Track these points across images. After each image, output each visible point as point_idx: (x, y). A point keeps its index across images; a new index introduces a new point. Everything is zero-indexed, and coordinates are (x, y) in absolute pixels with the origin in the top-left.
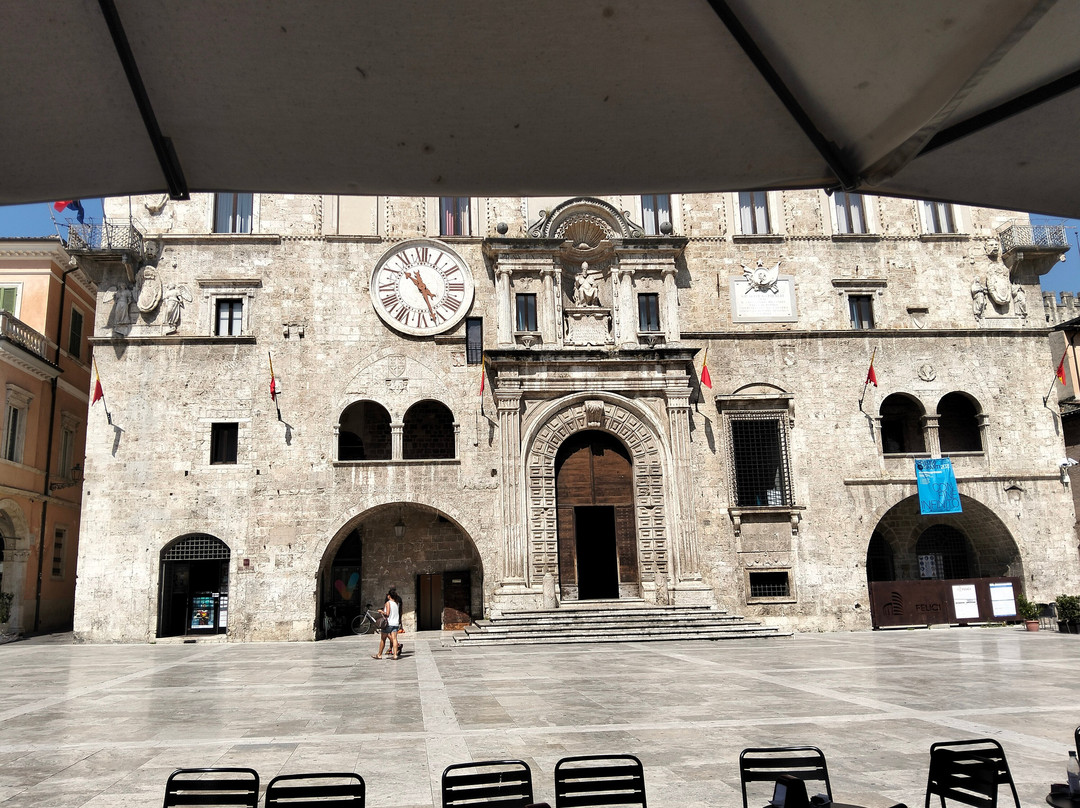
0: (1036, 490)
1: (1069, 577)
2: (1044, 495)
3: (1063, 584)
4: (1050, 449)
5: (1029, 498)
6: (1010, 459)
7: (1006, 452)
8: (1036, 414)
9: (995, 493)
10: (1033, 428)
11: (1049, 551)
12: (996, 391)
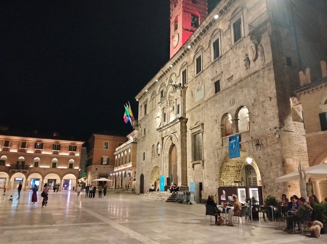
0: (267, 144)
1: (280, 187)
2: (270, 146)
3: (277, 191)
4: (273, 122)
5: (264, 148)
6: (257, 131)
7: (256, 128)
8: (267, 106)
9: (252, 148)
10: (266, 114)
11: (271, 174)
12: (253, 101)
